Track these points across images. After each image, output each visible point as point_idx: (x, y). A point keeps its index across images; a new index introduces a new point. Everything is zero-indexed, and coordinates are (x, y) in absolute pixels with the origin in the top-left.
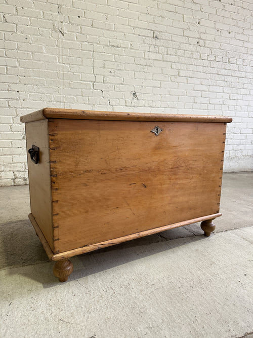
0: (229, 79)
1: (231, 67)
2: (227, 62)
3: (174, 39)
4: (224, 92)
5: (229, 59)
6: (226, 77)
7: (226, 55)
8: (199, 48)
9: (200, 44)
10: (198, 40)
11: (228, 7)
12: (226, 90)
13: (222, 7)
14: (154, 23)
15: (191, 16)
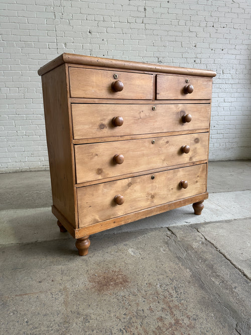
0: (223, 86)
1: (225, 76)
2: (222, 73)
3: (174, 61)
4: (219, 97)
5: (223, 71)
6: (220, 85)
7: (220, 68)
8: (195, 65)
9: (197, 62)
10: (194, 59)
11: (220, 30)
12: (220, 95)
13: (215, 31)
14: (159, 51)
15: (188, 42)
